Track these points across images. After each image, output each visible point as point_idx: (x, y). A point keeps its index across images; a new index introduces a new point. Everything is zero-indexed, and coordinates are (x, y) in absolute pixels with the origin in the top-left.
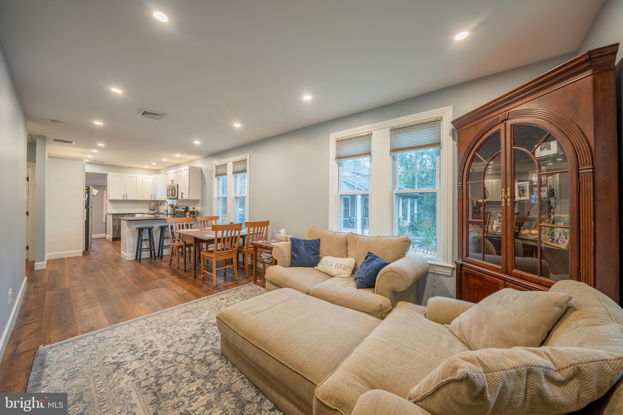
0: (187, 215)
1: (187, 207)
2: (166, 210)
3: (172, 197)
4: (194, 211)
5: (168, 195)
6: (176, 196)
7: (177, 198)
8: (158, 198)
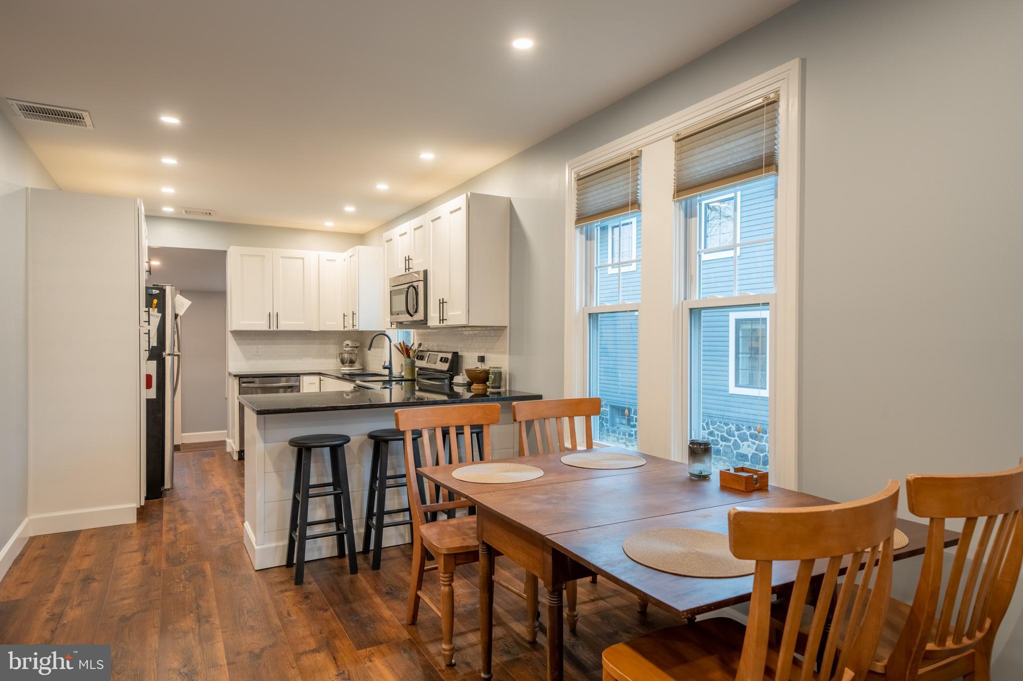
0: (458, 385)
1: (455, 355)
2: (387, 364)
3: (405, 318)
4: (487, 373)
5: (391, 314)
6: (419, 316)
7: (423, 323)
8: (364, 325)
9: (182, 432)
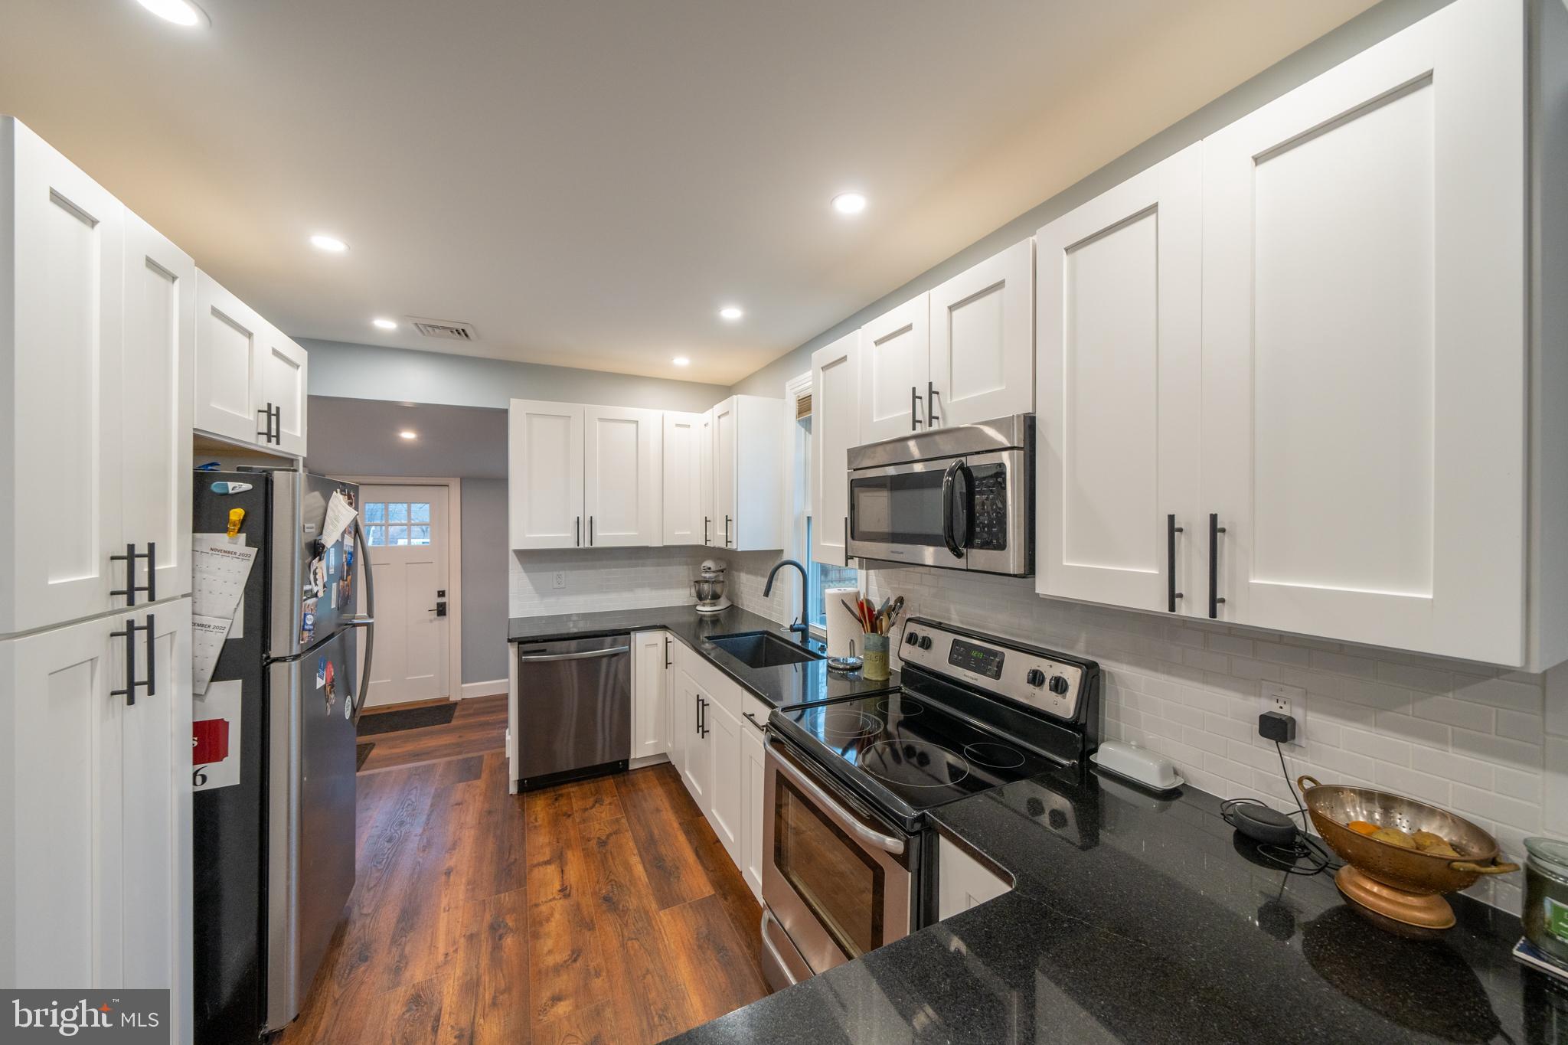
2: (799, 622)
9: (462, 683)
